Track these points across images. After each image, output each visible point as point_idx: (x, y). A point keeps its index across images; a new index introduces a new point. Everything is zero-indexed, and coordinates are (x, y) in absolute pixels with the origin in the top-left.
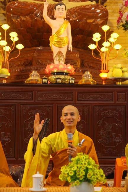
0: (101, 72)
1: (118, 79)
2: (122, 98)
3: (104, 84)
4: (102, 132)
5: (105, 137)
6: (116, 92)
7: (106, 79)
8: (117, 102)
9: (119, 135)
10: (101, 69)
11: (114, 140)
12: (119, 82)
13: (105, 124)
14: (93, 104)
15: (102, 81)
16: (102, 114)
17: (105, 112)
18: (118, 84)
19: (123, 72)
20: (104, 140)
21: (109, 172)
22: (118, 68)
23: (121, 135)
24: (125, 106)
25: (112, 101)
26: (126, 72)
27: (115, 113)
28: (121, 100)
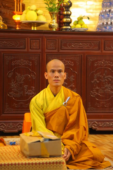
0: (14, 14)
1: (33, 24)
2: (36, 46)
3: (17, 28)
4: (13, 85)
5: (16, 90)
6: (29, 39)
7: (20, 23)
8: (30, 50)
9: (32, 87)
10: (15, 11)
11: (26, 93)
12: (34, 26)
13: (17, 75)
14: (3, 52)
15: (16, 25)
16: (13, 64)
17: (16, 62)
18: (33, 29)
19: (38, 15)
20: (15, 93)
21: (19, 128)
22: (32, 10)
23: (34, 88)
24: (39, 54)
25: (25, 49)
26: (42, 15)
27: (28, 63)
28: (35, 48)
